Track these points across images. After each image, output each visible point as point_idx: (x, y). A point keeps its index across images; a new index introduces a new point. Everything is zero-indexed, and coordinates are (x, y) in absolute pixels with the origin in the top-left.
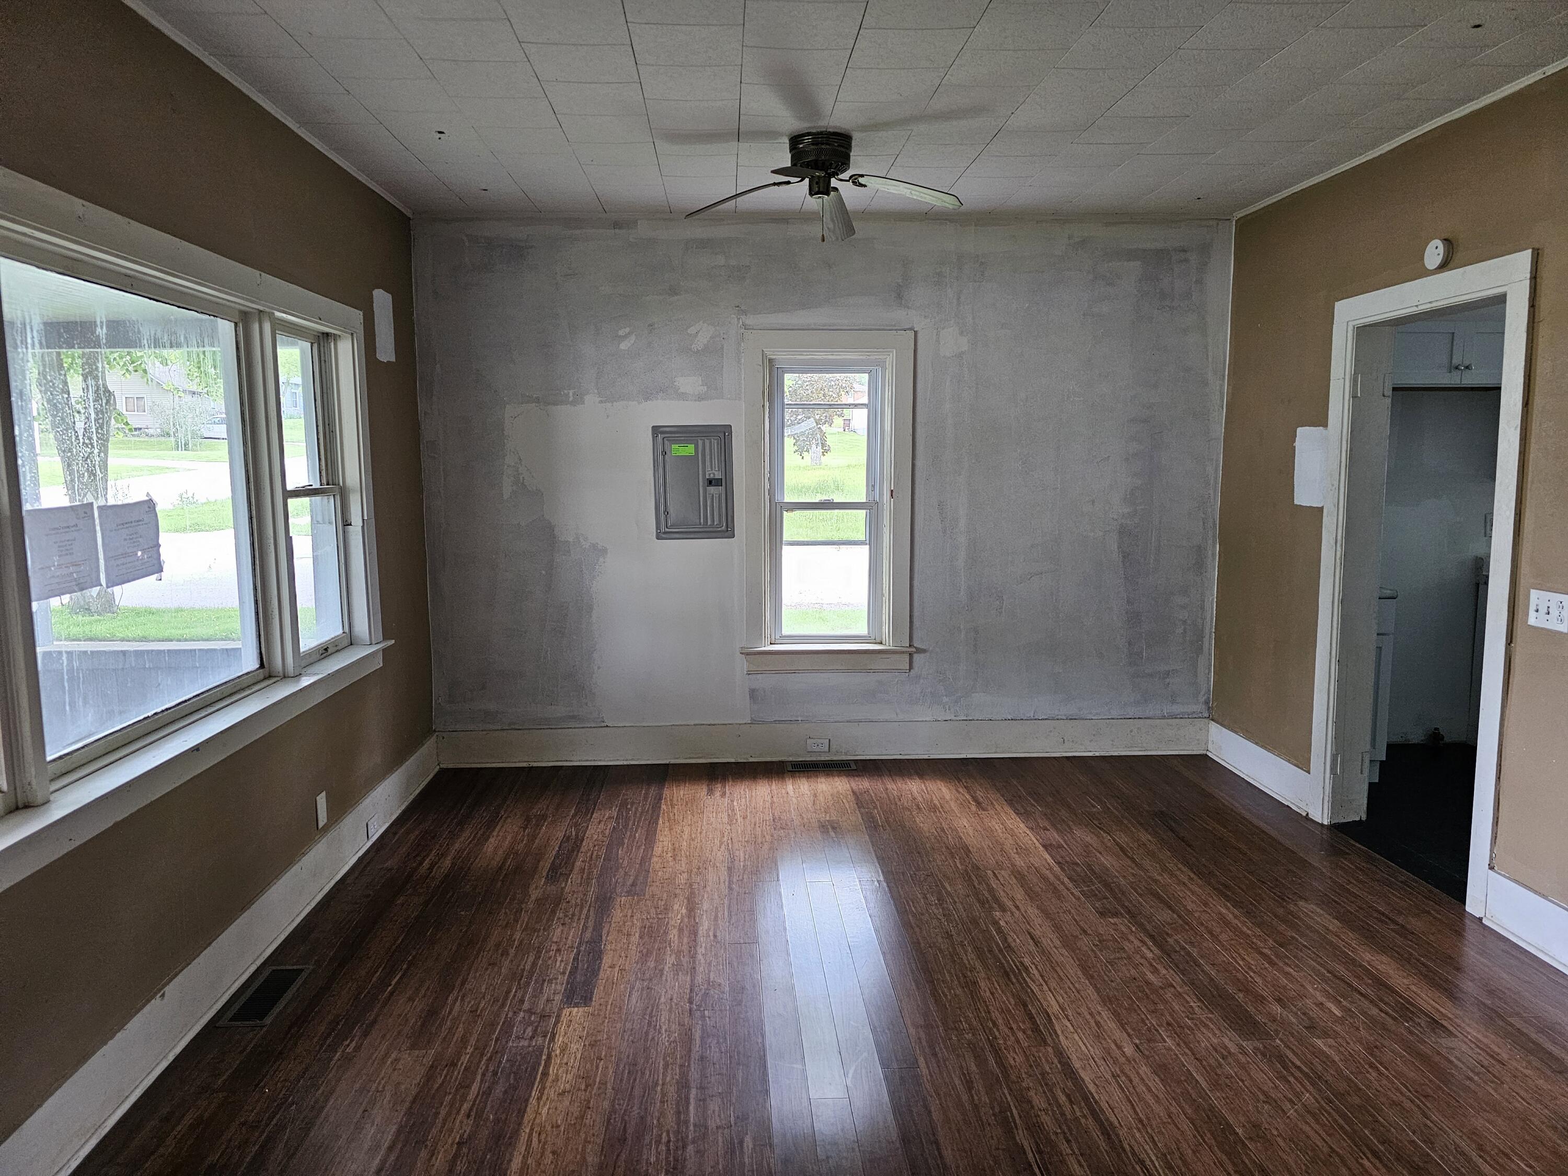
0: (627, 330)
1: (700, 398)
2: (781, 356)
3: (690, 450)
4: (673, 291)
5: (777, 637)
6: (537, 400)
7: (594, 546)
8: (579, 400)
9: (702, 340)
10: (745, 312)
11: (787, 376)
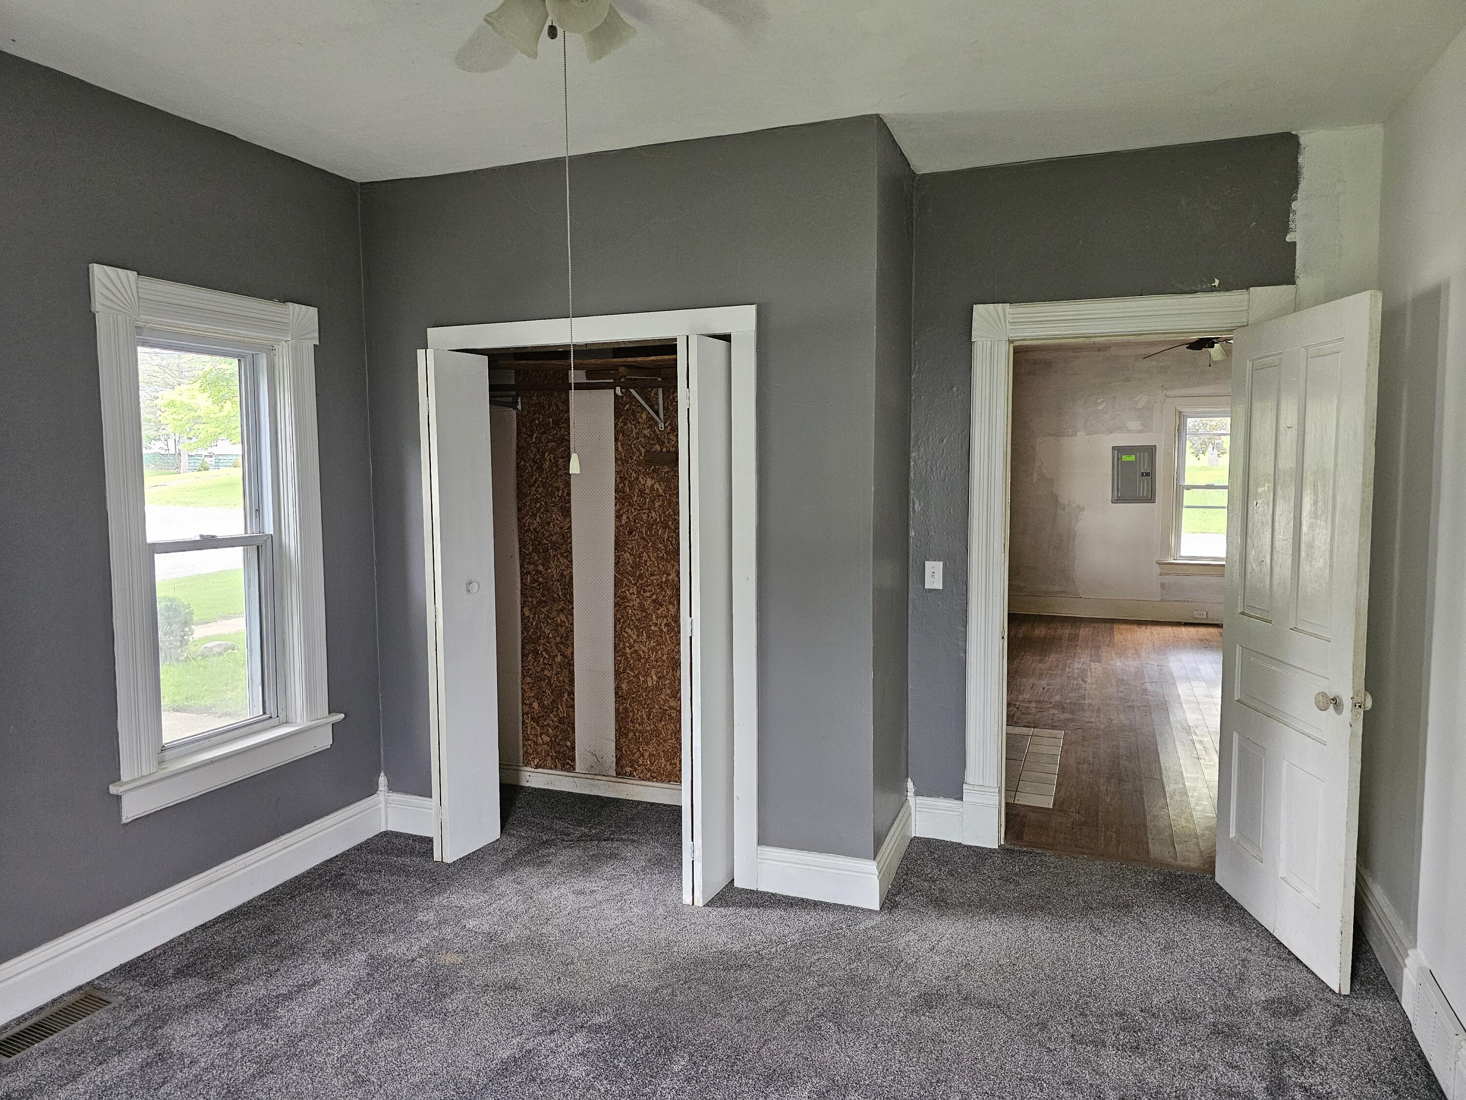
0: (1102, 400)
1: (1140, 432)
2: (1185, 410)
3: (1132, 458)
4: (1128, 380)
5: (1178, 556)
6: (1054, 435)
7: (1078, 507)
8: (1074, 434)
9: (1141, 404)
10: (1166, 389)
11: (1189, 420)
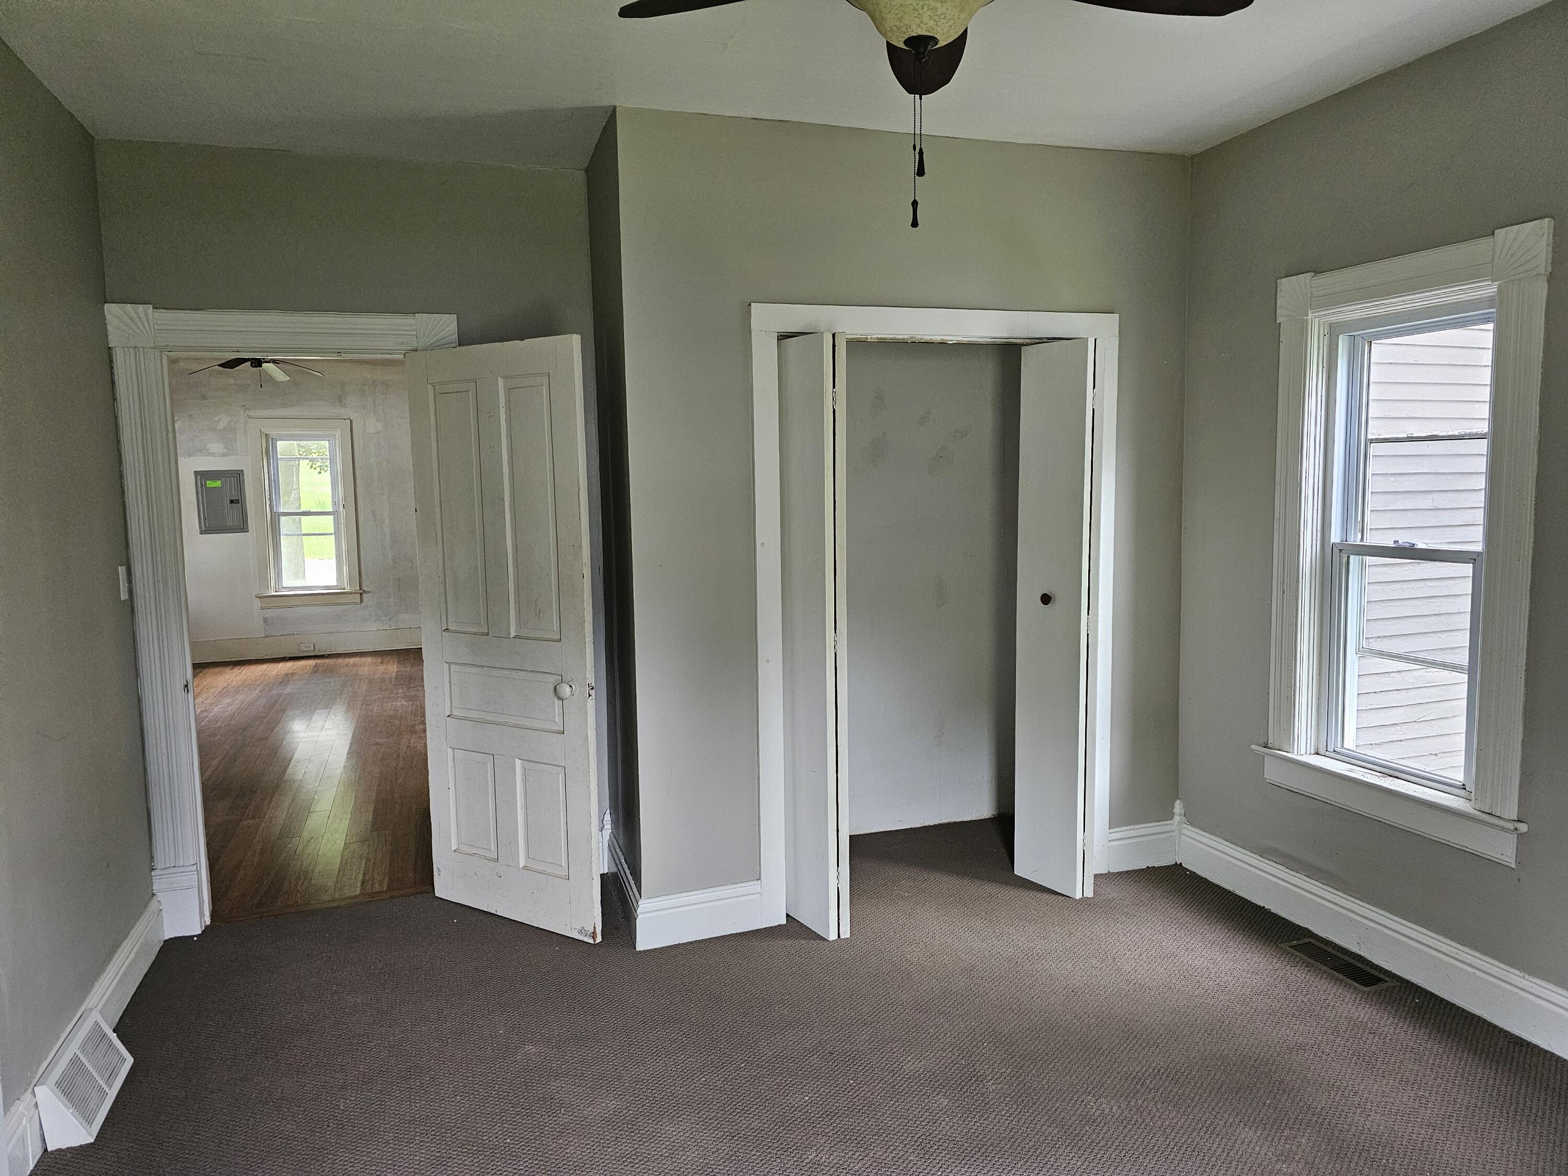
1: (223, 455)
2: (273, 432)
3: (218, 484)
4: (204, 397)
5: (280, 587)
9: (222, 425)
10: (248, 409)
11: (278, 443)
